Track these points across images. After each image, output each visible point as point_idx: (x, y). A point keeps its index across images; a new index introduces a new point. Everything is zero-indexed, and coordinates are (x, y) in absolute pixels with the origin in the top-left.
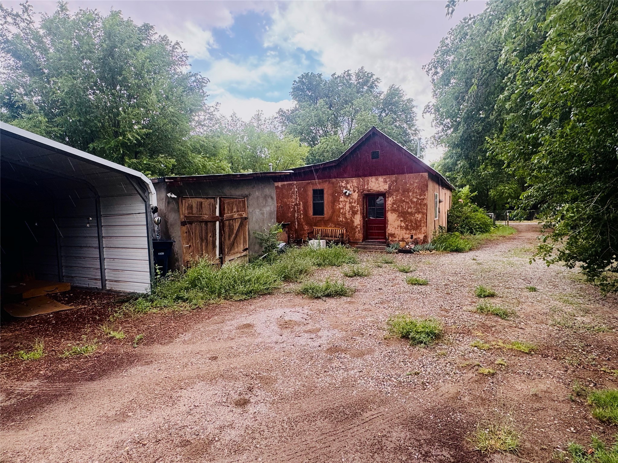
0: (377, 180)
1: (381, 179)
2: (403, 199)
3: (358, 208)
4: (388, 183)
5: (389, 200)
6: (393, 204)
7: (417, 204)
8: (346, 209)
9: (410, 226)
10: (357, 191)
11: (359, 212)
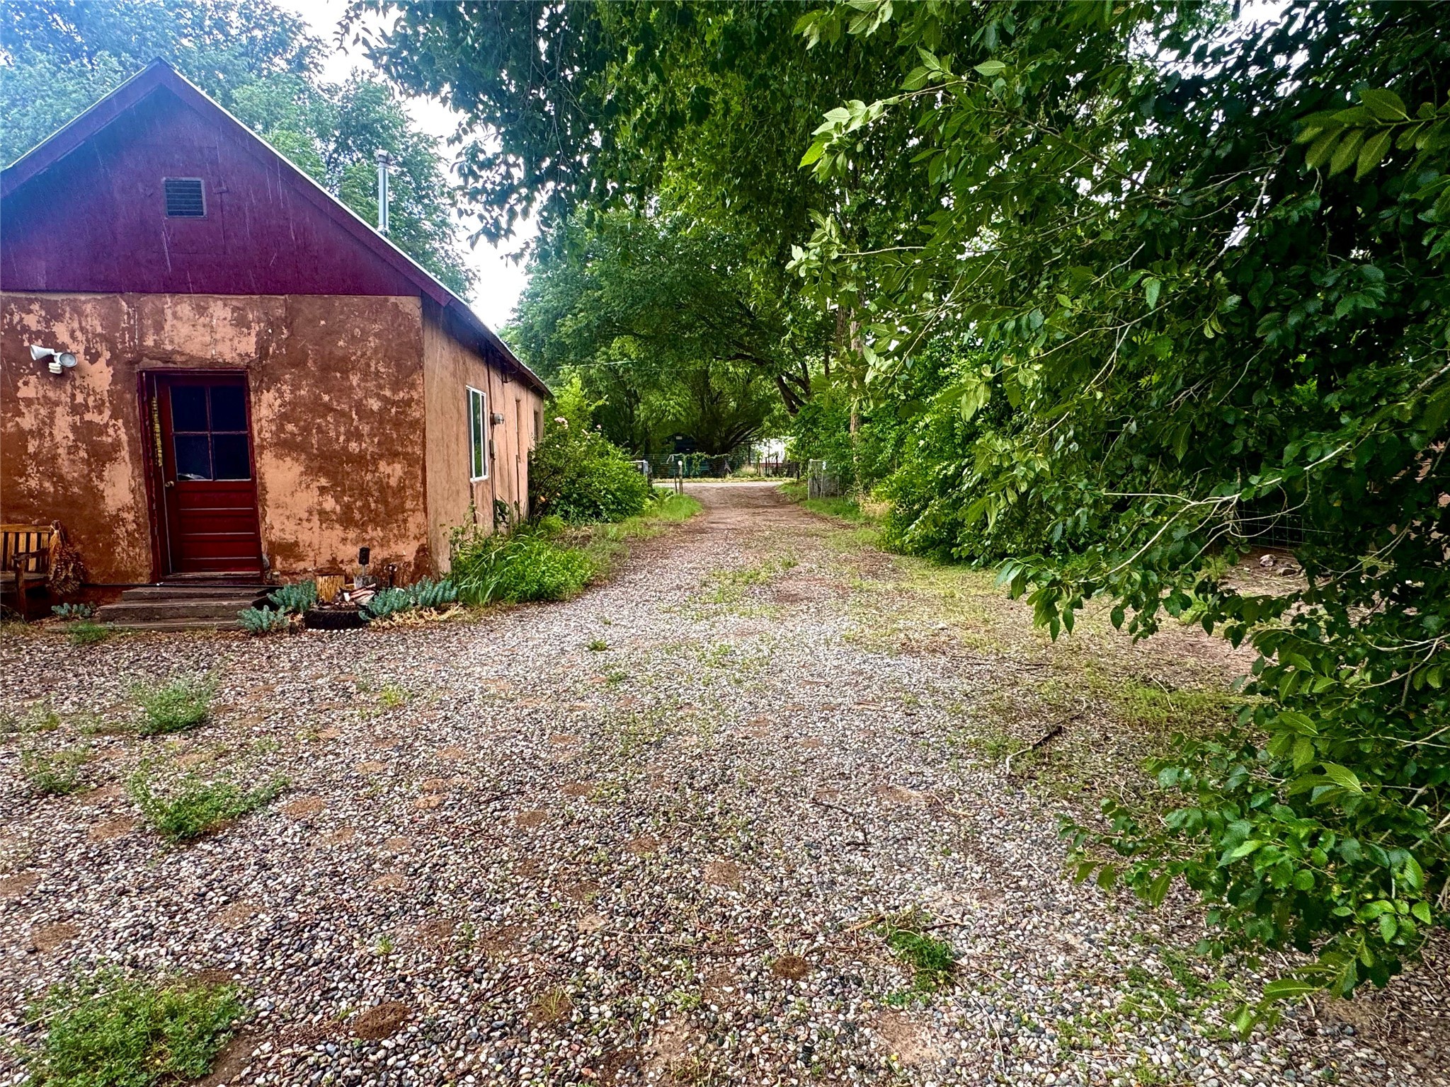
0: (201, 310)
1: (220, 310)
2: (326, 398)
3: (120, 433)
4: (256, 328)
5: (264, 405)
6: (283, 418)
7: (381, 423)
8: (58, 438)
9: (360, 509)
10: (107, 355)
11: (125, 453)
